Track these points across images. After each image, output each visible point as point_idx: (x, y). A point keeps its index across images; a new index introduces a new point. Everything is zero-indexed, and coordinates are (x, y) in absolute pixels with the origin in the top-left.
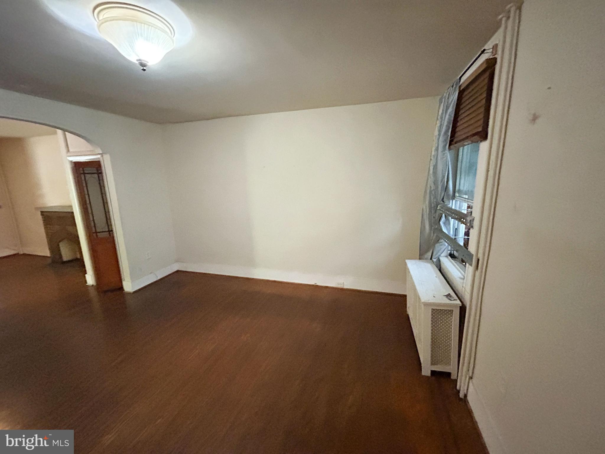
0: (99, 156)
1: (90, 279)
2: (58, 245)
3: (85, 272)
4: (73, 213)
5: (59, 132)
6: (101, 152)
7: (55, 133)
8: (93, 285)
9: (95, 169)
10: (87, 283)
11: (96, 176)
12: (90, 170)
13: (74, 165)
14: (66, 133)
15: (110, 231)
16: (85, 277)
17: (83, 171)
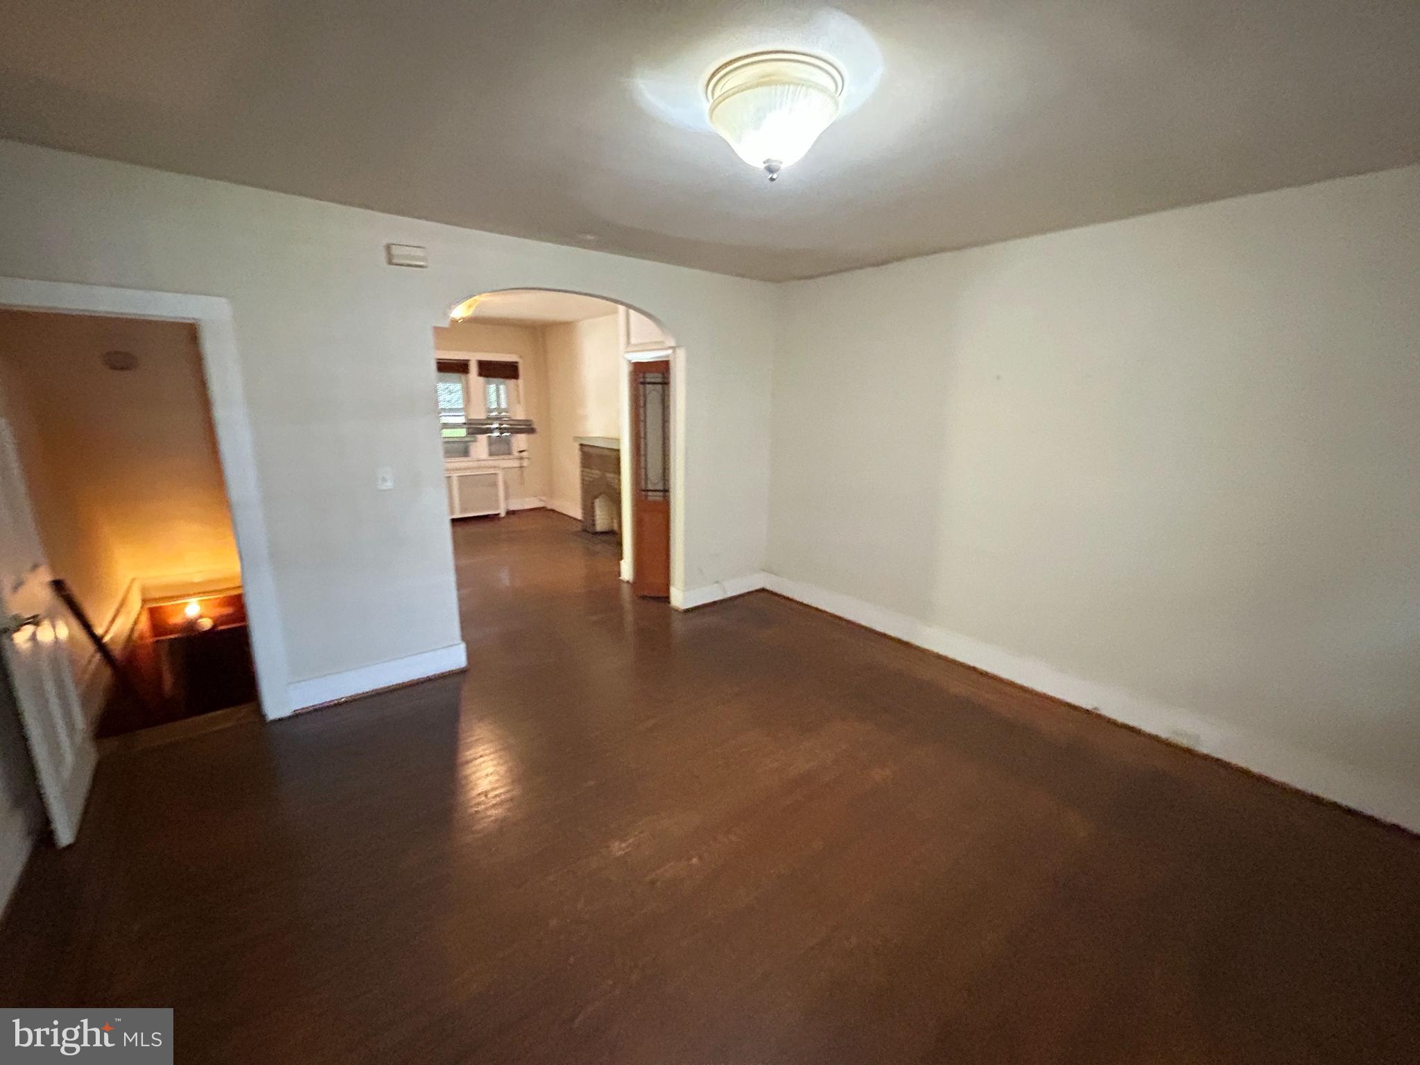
0: (670, 352)
1: (627, 570)
2: (593, 503)
3: (621, 557)
4: (618, 451)
5: (621, 308)
6: (673, 344)
7: (615, 312)
8: (628, 582)
9: (660, 375)
10: (620, 575)
11: (659, 387)
12: (653, 378)
13: (631, 368)
14: (632, 312)
15: (666, 491)
16: (619, 565)
17: (644, 378)
